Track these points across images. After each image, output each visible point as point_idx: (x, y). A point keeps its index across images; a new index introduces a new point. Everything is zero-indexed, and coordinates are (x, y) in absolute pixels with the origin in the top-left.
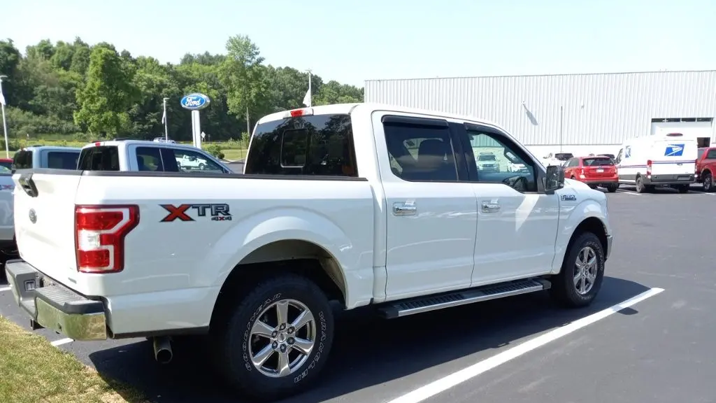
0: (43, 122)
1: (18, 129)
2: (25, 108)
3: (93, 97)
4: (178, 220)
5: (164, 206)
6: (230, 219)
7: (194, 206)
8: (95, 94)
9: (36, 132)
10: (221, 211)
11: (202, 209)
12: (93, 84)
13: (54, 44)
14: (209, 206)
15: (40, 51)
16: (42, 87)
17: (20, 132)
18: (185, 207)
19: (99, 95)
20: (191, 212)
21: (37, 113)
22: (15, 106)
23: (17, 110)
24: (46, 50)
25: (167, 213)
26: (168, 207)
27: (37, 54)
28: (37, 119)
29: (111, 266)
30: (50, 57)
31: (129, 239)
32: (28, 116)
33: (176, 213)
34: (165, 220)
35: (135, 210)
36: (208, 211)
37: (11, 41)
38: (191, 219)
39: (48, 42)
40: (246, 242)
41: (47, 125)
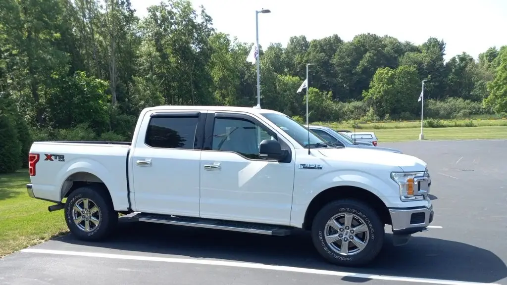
0: (477, 107)
1: (458, 112)
2: (465, 98)
3: (500, 86)
4: (49, 160)
5: (45, 155)
6: (64, 161)
7: (54, 155)
8: (501, 83)
9: (471, 113)
10: (61, 157)
11: (56, 156)
12: (501, 76)
13: (498, 49)
14: (58, 156)
15: (487, 56)
16: (480, 82)
17: (459, 114)
18: (51, 155)
19: (504, 84)
20: (53, 158)
21: (473, 101)
22: (459, 97)
23: (460, 100)
24: (492, 55)
25: (46, 157)
26: (46, 155)
27: (485, 58)
28: (473, 104)
29: (32, 174)
30: (493, 59)
31: (37, 165)
32: (467, 103)
33: (49, 157)
34: (45, 160)
35: (38, 155)
36: (58, 157)
37: (464, 53)
38: (52, 160)
39: (494, 48)
40: (68, 170)
41: (479, 108)
